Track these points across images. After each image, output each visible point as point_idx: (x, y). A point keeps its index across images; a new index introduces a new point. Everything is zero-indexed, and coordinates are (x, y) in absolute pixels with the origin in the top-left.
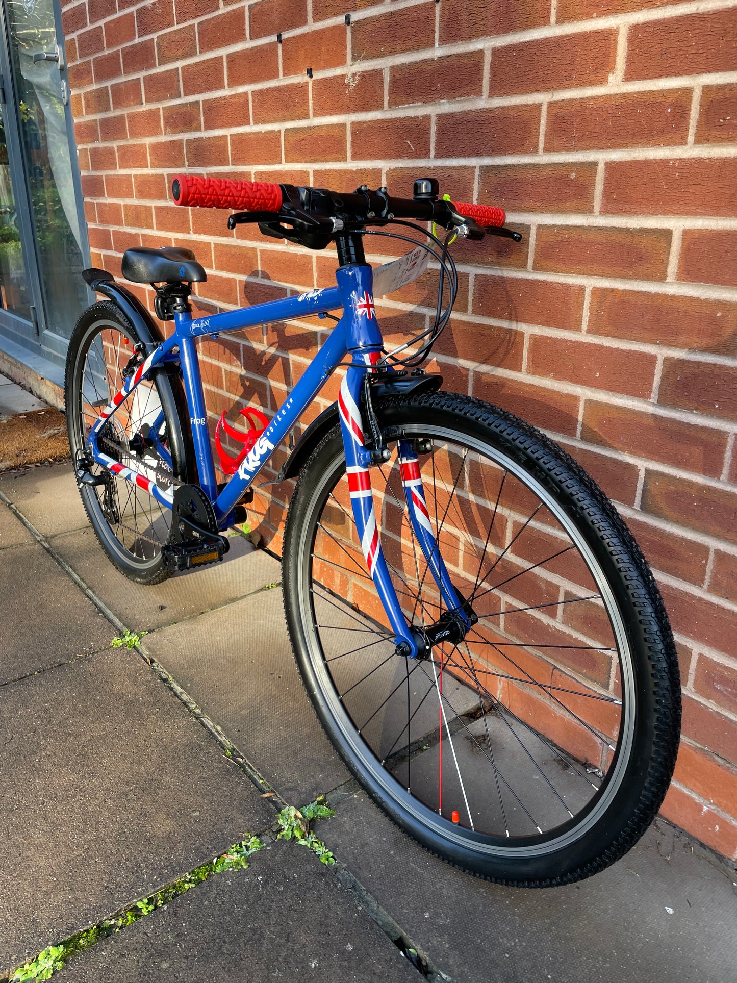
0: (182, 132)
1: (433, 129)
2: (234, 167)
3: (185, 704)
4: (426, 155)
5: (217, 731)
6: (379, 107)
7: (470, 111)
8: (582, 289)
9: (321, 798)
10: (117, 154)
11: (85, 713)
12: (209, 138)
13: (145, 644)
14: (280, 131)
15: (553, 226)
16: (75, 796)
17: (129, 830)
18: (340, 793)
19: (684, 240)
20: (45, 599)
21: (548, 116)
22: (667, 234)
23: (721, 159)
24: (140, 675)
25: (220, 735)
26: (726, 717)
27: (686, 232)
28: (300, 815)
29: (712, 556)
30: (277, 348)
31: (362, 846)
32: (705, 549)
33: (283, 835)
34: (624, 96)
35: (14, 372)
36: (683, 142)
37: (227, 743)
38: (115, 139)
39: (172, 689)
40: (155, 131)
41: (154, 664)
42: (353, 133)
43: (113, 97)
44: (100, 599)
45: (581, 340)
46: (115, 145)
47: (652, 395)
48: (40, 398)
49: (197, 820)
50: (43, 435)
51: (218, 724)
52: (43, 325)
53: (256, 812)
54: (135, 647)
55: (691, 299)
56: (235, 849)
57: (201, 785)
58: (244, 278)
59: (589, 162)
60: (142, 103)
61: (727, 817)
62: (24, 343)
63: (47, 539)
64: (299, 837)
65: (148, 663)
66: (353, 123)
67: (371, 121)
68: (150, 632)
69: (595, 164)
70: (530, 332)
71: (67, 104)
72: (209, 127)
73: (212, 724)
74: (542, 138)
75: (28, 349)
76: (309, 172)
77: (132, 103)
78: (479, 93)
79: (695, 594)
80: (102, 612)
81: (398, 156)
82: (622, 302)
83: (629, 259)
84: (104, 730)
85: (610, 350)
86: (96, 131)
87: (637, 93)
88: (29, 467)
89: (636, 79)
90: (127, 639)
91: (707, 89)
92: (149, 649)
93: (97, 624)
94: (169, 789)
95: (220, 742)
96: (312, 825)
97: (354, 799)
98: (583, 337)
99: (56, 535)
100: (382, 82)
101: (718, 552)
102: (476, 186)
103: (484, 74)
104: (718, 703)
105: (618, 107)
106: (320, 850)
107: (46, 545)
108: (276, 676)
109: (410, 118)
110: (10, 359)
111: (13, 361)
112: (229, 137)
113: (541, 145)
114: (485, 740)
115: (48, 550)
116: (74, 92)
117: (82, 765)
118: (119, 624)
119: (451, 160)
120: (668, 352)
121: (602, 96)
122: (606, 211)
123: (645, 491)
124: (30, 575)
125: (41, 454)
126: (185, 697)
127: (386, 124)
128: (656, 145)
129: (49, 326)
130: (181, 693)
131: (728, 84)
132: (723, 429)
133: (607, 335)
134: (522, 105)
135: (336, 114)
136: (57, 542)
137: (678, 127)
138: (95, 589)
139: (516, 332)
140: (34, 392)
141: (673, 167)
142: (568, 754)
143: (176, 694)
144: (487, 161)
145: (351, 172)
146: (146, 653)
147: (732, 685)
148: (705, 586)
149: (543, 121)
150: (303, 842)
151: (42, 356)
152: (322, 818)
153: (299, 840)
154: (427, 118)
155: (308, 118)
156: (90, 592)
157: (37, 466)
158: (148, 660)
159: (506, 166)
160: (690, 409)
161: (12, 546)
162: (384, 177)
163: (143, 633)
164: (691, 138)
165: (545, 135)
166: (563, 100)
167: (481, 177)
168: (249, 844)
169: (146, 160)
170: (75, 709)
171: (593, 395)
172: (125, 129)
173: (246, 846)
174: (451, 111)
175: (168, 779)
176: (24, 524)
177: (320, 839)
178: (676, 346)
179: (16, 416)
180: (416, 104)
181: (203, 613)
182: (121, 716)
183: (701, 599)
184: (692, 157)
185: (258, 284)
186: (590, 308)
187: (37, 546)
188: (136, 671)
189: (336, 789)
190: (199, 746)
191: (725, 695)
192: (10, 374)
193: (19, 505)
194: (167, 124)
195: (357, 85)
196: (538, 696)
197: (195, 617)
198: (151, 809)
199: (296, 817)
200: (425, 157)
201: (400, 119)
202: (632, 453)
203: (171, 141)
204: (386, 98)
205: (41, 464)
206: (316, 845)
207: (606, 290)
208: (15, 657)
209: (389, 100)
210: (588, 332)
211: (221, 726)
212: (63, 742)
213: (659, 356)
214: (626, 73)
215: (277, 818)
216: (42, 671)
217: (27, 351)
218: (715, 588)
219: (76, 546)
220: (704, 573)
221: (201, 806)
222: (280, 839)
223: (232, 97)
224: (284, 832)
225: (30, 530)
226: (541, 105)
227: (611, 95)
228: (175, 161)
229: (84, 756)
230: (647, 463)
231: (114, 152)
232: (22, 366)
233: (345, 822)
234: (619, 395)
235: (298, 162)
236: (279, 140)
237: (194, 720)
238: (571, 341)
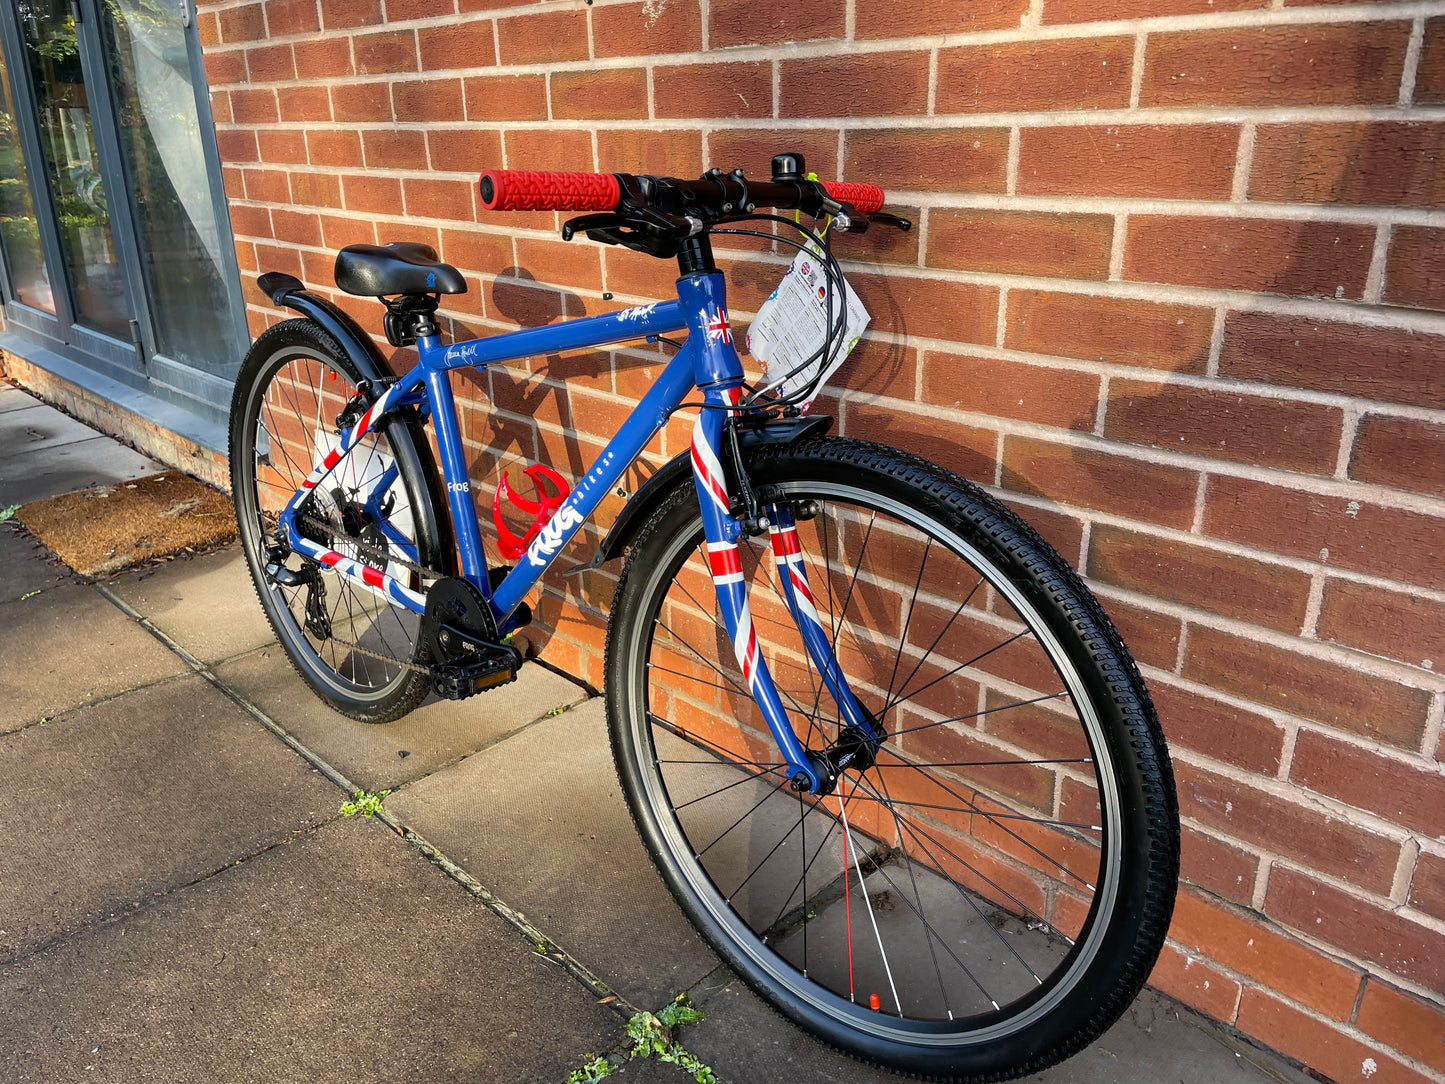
0: (387, 71)
1: (776, 80)
2: (471, 123)
3: (466, 887)
4: (767, 113)
5: (520, 921)
6: (696, 47)
7: (829, 58)
8: (995, 291)
9: (682, 997)
10: (278, 100)
11: (324, 913)
12: (430, 82)
13: (390, 808)
14: (543, 76)
15: (952, 210)
16: (334, 1029)
17: (422, 1067)
18: (706, 987)
19: (1129, 229)
20: (227, 755)
21: (939, 67)
22: (1108, 221)
23: (1175, 126)
24: (392, 852)
25: (524, 925)
26: (1212, 838)
27: (1132, 219)
28: (657, 1023)
29: (1184, 631)
30: (548, 376)
31: (749, 1055)
32: (1176, 623)
33: (638, 1052)
34: (1043, 43)
35: (104, 418)
36: (1124, 104)
37: (537, 935)
38: (273, 80)
39: (442, 868)
40: (342, 68)
41: (409, 835)
42: (657, 82)
43: (269, 18)
44: (310, 749)
45: (996, 358)
46: (274, 87)
47: (1097, 427)
48: (151, 457)
49: (516, 1043)
50: (170, 513)
51: (519, 910)
52: (152, 348)
53: (596, 1025)
54: (375, 813)
55: (1143, 303)
56: (576, 1077)
57: (512, 996)
58: (492, 278)
59: (998, 128)
60: (319, 30)
61: (1219, 968)
62: (119, 375)
63: (210, 667)
64: (662, 1052)
65: (400, 834)
66: (656, 68)
67: (683, 66)
68: (394, 789)
69: (1007, 130)
70: (925, 348)
71: (189, 27)
72: (429, 66)
73: (510, 912)
74: (931, 96)
75: (124, 382)
76: (590, 133)
77: (301, 29)
78: (841, 34)
79: (1164, 681)
80: (316, 767)
81: (726, 114)
82: (1051, 307)
83: (1058, 253)
84: (356, 933)
85: (1037, 371)
86: (241, 67)
87: (1061, 40)
88: (157, 563)
89: (1058, 23)
90: (363, 802)
91: (1154, 38)
92: (397, 814)
93: (313, 785)
94: (467, 1006)
95: (526, 934)
96: (675, 1034)
97: (726, 994)
98: (998, 353)
99: (222, 661)
100: (699, 15)
101: (1192, 626)
102: (840, 155)
103: (847, 9)
104: (1201, 820)
105: (1034, 58)
106: (693, 1066)
107: (211, 676)
108: (587, 837)
109: (741, 64)
110: (95, 400)
111: (102, 404)
112: (463, 82)
113: (931, 105)
114: (887, 898)
115: (214, 683)
116: (201, 10)
117: (336, 986)
118: (346, 783)
119: (803, 120)
120: (1116, 371)
121: (1013, 43)
122: (1023, 191)
123: (1091, 551)
124: (196, 722)
125: (173, 541)
126: (463, 877)
127: (705, 71)
128: (1089, 107)
129: (162, 349)
130: (456, 872)
131: (1182, 32)
132: (1191, 468)
133: (1033, 351)
134: (902, 52)
135: (630, 55)
136: (226, 671)
137: (1116, 85)
138: (299, 736)
139: (905, 348)
140: (139, 448)
141: (1112, 135)
142: (999, 907)
143: (449, 875)
144: (855, 124)
145: (656, 133)
146: (394, 821)
147: (1218, 796)
148: (1178, 670)
149: (933, 74)
150: (667, 1058)
151: (152, 394)
152: (688, 1024)
153: (661, 1056)
154: (767, 64)
155: (587, 59)
156: (292, 740)
157: (170, 560)
158: (399, 830)
159: (883, 130)
160: (1147, 444)
161: (159, 682)
162: (705, 142)
163: (384, 792)
164: (1134, 100)
165: (937, 92)
166: (959, 47)
167: (847, 144)
168: (593, 1068)
169: (327, 109)
170: (307, 908)
171: (1014, 428)
172: (290, 65)
173: (590, 1071)
174: (801, 56)
175: (463, 992)
176: (170, 648)
177: (690, 1051)
178: (1125, 364)
179: (121, 485)
180: (750, 46)
181: (464, 757)
182: (377, 911)
183: (1172, 688)
184: (1137, 123)
185: (513, 286)
186: (1007, 316)
187: (197, 679)
188: (386, 847)
189: (699, 983)
190: (499, 942)
191: (1209, 810)
192: (96, 422)
193: (154, 619)
194: (360, 60)
195: (661, 17)
196: (953, 834)
197: (455, 764)
198: (447, 1036)
199: (652, 1025)
200: (765, 117)
201: (726, 64)
202: (1072, 503)
203: (368, 85)
204: (705, 37)
205: (175, 556)
206: (685, 1060)
207: (1028, 292)
208: (202, 841)
209: (710, 39)
210: (1006, 346)
211: (523, 913)
212: (301, 955)
213: (1103, 376)
214: (1045, 15)
215: (626, 1029)
216: (247, 859)
217: (123, 386)
218: (1189, 672)
219: (256, 675)
220: (1176, 654)
221: (517, 1025)
222: (635, 1058)
223: (466, 25)
224: (640, 1048)
225: (181, 656)
226: (928, 52)
227: (1024, 42)
228: (378, 112)
229: (335, 972)
230: (1093, 515)
231: (273, 98)
232: (116, 410)
233: (719, 1026)
234: (1051, 428)
235: (574, 118)
236: (543, 88)
237: (483, 907)
238: (982, 359)
